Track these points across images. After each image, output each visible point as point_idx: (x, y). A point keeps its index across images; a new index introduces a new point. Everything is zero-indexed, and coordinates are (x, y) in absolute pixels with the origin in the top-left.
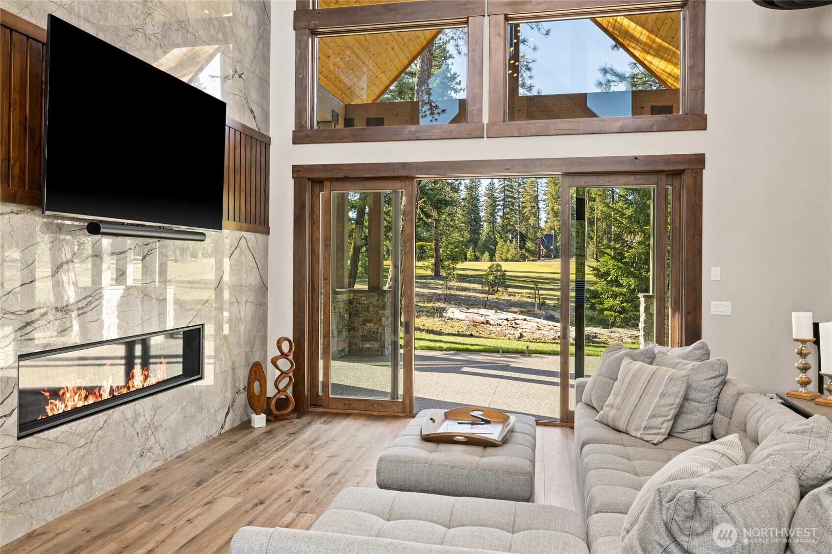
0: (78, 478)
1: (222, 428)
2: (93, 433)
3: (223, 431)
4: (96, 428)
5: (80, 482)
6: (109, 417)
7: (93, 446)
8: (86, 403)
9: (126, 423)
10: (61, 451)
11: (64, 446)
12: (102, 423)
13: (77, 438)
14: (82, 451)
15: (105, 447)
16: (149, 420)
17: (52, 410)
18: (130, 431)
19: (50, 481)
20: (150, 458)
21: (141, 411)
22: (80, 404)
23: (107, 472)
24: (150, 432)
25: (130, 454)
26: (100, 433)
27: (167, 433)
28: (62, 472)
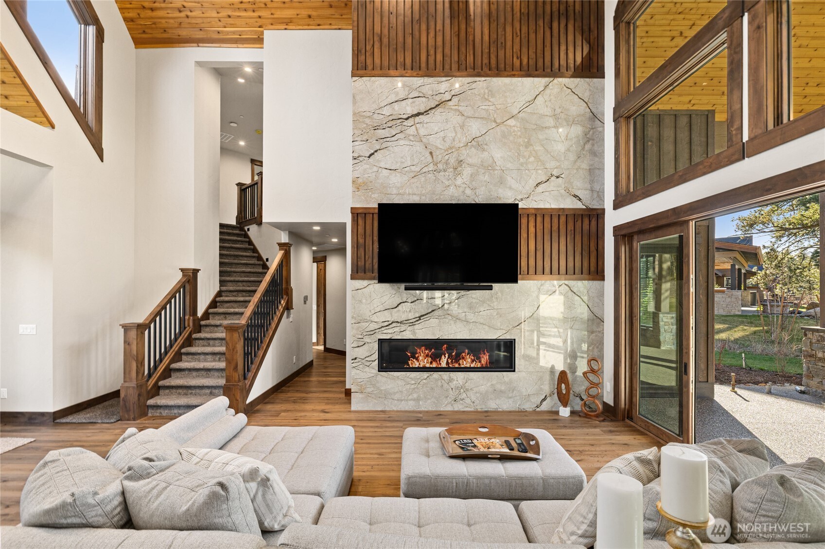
0: (410, 397)
1: (537, 407)
2: (420, 380)
3: (538, 409)
4: (422, 378)
5: (411, 400)
6: (431, 375)
7: (419, 386)
8: (431, 366)
9: (443, 381)
10: (400, 383)
11: (402, 381)
12: (426, 377)
13: (410, 380)
14: (413, 386)
15: (428, 389)
16: (461, 384)
17: (412, 364)
18: (446, 385)
19: (395, 393)
20: (462, 404)
21: (455, 378)
22: (428, 365)
23: (429, 401)
24: (462, 391)
25: (447, 397)
26: (424, 381)
27: (478, 395)
28: (401, 392)
